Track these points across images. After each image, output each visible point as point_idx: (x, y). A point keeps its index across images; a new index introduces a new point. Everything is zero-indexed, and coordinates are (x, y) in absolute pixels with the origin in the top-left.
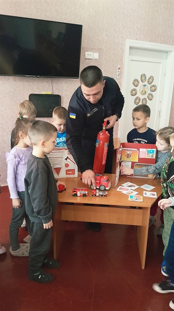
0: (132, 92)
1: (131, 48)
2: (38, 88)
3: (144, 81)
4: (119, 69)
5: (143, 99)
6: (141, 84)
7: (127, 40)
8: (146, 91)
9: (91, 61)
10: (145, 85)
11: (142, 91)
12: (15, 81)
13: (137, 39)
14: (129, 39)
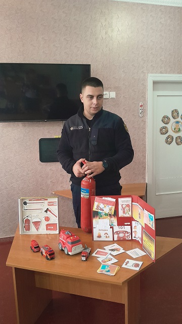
0: (161, 130)
1: (155, 83)
2: (48, 132)
3: (176, 117)
4: (141, 106)
5: (176, 138)
6: (172, 120)
7: (149, 75)
8: (179, 129)
9: (107, 100)
10: (178, 122)
11: (175, 129)
12: (25, 126)
13: (161, 73)
14: (152, 73)
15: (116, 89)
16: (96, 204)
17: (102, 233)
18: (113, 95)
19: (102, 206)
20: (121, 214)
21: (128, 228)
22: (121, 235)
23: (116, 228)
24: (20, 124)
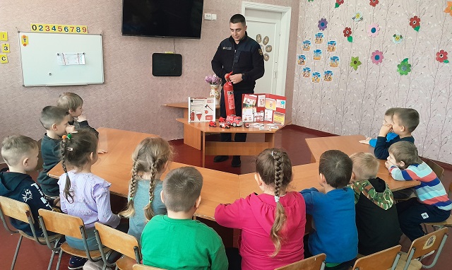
1: (246, 9)
2: (160, 47)
7: (243, 2)
15: (217, 12)
16: (245, 99)
17: (248, 118)
18: (214, 17)
19: (249, 100)
20: (259, 105)
21: (262, 114)
22: (258, 118)
23: (256, 114)
24: (136, 38)
